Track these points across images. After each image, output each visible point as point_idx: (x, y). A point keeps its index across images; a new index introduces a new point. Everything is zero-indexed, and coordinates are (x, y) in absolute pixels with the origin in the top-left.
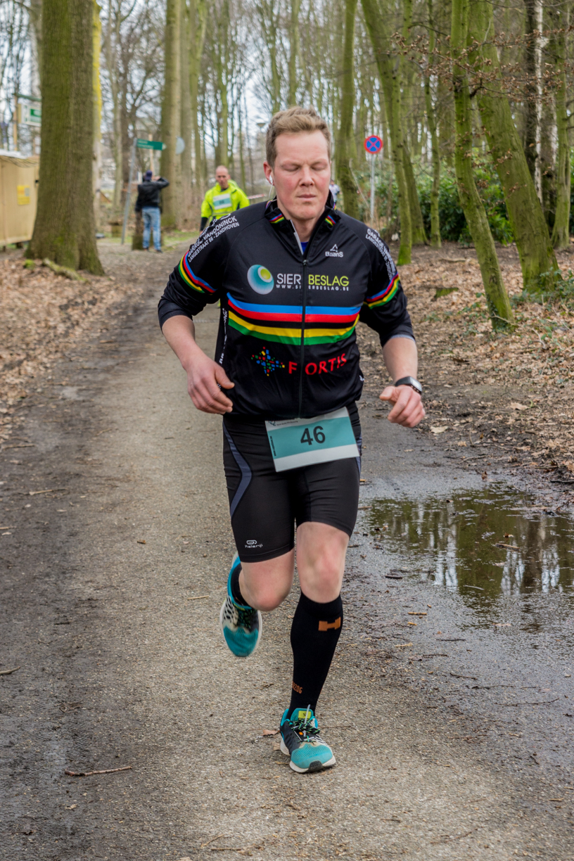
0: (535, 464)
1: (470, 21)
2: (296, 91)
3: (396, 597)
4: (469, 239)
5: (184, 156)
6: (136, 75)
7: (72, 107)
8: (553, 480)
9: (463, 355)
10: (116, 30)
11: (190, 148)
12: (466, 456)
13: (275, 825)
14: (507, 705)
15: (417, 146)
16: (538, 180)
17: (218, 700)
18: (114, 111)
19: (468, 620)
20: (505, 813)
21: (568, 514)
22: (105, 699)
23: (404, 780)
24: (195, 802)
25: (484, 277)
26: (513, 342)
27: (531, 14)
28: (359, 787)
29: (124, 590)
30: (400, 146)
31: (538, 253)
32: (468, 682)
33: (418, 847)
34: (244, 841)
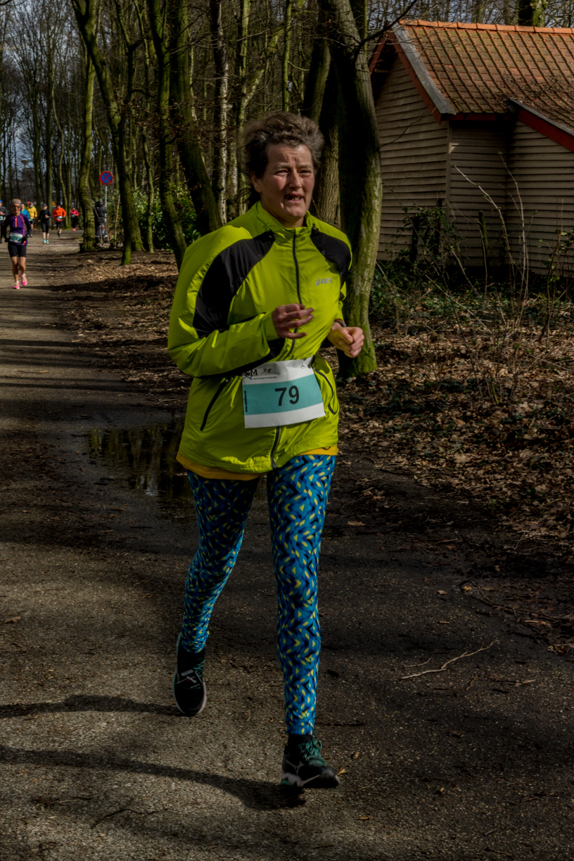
2: (51, 138)
3: (103, 497)
27: (218, 87)
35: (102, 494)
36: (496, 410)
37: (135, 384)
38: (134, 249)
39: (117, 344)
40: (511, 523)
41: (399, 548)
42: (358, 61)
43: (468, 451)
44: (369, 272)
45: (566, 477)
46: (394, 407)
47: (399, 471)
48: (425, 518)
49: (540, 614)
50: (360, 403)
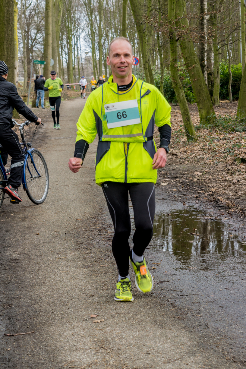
0: (206, 198)
1: (176, 8)
2: (101, 38)
3: (147, 257)
4: (176, 102)
5: (54, 66)
6: (33, 32)
7: (5, 46)
8: (214, 205)
9: (174, 152)
10: (24, 13)
11: (57, 63)
12: (176, 195)
13: (96, 356)
14: (195, 303)
15: (154, 62)
16: (206, 76)
17: (71, 302)
18: (23, 48)
19: (178, 266)
20: (195, 349)
21: (220, 220)
22: (22, 303)
23: (152, 336)
24: (62, 347)
25: (183, 118)
26: (196, 146)
27: (202, 5)
28: (132, 339)
29: (30, 255)
30: (146, 62)
31: (206, 107)
32: (178, 293)
33: (158, 365)
34: (83, 363)
35: (146, 254)
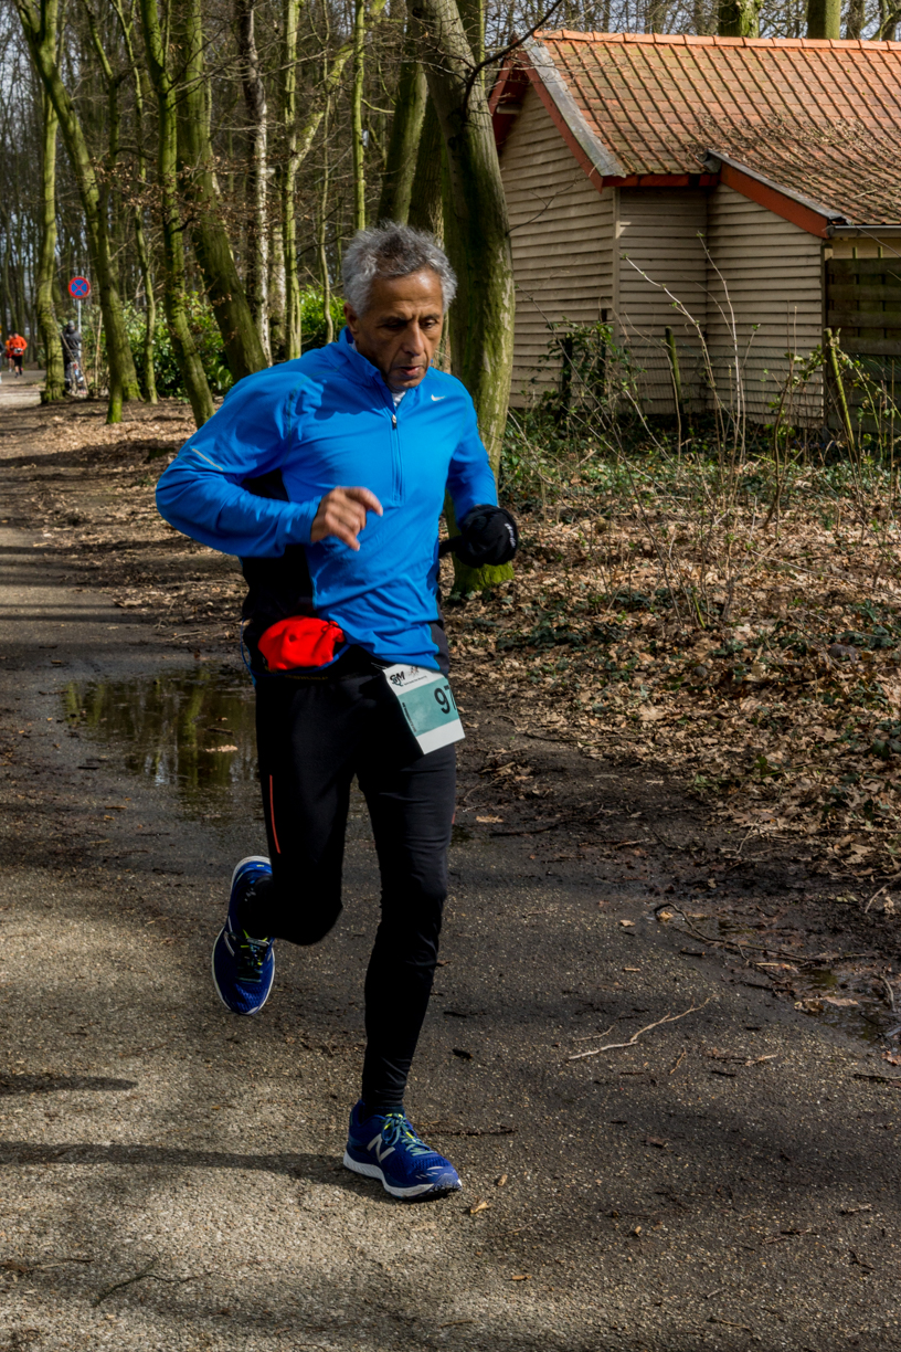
3: (92, 789)
12: (178, 633)
19: (173, 812)
20: (205, 1020)
35: (89, 783)
36: (701, 637)
37: (135, 611)
38: (125, 399)
39: (104, 548)
40: (731, 812)
41: (557, 856)
42: (473, 97)
43: (659, 702)
44: (498, 426)
45: (814, 738)
46: (542, 636)
47: (552, 735)
48: (596, 807)
49: (780, 953)
50: (489, 631)
